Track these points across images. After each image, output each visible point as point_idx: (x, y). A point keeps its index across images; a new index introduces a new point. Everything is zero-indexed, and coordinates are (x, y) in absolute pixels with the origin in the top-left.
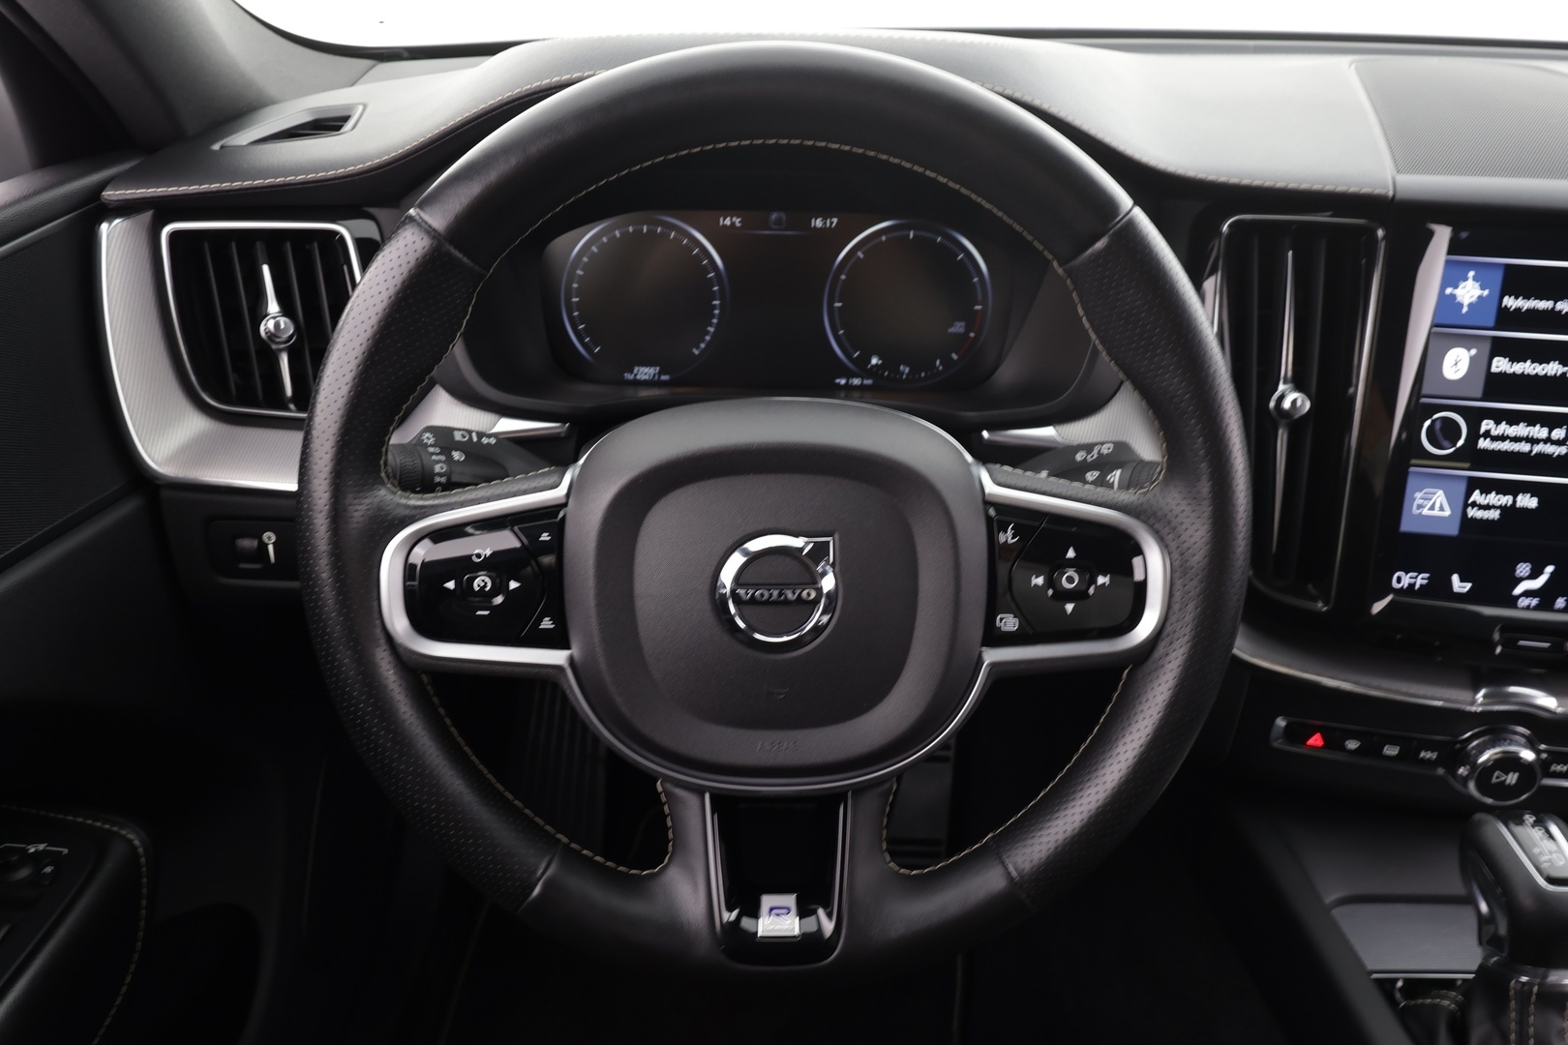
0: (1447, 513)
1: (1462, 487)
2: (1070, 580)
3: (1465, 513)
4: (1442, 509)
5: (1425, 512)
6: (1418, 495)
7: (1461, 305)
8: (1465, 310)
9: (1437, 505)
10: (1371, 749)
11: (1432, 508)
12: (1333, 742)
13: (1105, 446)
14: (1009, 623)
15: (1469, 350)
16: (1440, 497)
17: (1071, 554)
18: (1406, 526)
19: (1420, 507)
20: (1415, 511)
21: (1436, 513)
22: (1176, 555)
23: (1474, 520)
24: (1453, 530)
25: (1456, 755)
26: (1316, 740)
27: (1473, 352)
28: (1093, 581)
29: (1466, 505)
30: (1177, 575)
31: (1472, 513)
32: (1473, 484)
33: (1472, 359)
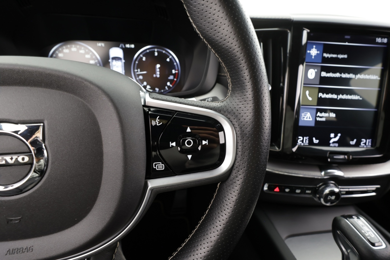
0: (311, 119)
1: (315, 111)
2: (189, 142)
3: (316, 119)
4: (310, 118)
5: (305, 119)
6: (303, 114)
7: (312, 56)
8: (313, 57)
9: (308, 117)
10: (293, 191)
11: (307, 118)
12: (282, 190)
13: (209, 99)
14: (160, 166)
15: (314, 70)
16: (309, 115)
17: (189, 130)
18: (301, 124)
19: (304, 118)
20: (302, 119)
21: (308, 119)
22: (238, 129)
23: (319, 121)
24: (313, 124)
25: (316, 191)
26: (277, 190)
27: (316, 70)
28: (200, 143)
29: (316, 116)
30: (239, 138)
31: (318, 119)
32: (318, 110)
33: (316, 72)
